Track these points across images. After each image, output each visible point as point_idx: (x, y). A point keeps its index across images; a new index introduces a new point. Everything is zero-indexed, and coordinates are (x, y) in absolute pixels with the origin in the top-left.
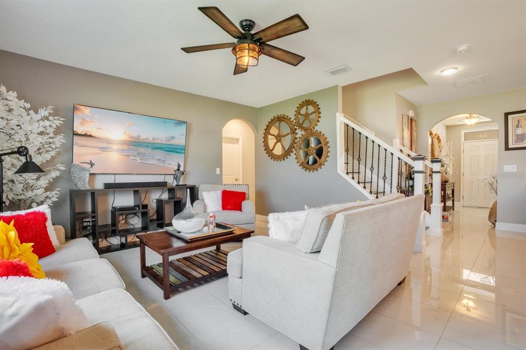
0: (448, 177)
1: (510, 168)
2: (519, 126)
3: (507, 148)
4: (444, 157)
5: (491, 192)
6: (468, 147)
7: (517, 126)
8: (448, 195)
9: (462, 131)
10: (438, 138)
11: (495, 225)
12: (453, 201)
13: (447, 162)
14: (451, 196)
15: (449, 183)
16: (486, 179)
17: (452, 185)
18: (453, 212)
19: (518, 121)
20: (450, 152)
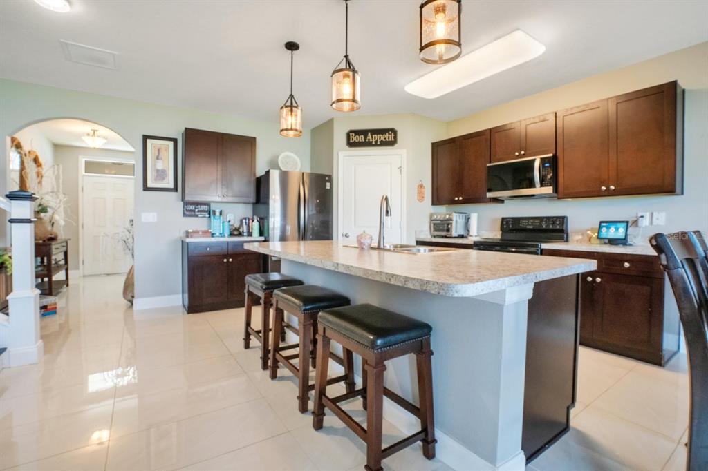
0: (55, 230)
1: (149, 217)
2: (160, 157)
3: (146, 188)
4: (47, 193)
5: (125, 254)
6: (90, 184)
7: (158, 158)
8: (56, 263)
9: (80, 157)
10: (36, 160)
11: (132, 304)
12: (67, 270)
13: (52, 204)
14: (62, 262)
15: (59, 241)
16: (118, 233)
17: (65, 244)
18: (67, 291)
19: (159, 150)
20: (58, 186)
